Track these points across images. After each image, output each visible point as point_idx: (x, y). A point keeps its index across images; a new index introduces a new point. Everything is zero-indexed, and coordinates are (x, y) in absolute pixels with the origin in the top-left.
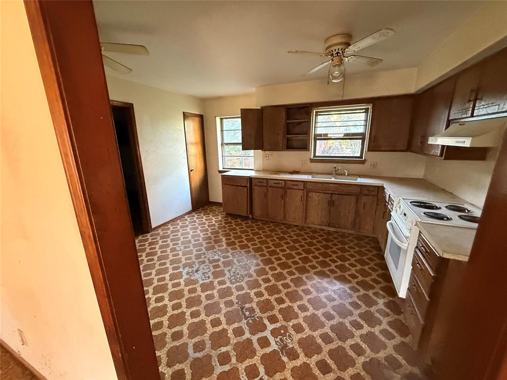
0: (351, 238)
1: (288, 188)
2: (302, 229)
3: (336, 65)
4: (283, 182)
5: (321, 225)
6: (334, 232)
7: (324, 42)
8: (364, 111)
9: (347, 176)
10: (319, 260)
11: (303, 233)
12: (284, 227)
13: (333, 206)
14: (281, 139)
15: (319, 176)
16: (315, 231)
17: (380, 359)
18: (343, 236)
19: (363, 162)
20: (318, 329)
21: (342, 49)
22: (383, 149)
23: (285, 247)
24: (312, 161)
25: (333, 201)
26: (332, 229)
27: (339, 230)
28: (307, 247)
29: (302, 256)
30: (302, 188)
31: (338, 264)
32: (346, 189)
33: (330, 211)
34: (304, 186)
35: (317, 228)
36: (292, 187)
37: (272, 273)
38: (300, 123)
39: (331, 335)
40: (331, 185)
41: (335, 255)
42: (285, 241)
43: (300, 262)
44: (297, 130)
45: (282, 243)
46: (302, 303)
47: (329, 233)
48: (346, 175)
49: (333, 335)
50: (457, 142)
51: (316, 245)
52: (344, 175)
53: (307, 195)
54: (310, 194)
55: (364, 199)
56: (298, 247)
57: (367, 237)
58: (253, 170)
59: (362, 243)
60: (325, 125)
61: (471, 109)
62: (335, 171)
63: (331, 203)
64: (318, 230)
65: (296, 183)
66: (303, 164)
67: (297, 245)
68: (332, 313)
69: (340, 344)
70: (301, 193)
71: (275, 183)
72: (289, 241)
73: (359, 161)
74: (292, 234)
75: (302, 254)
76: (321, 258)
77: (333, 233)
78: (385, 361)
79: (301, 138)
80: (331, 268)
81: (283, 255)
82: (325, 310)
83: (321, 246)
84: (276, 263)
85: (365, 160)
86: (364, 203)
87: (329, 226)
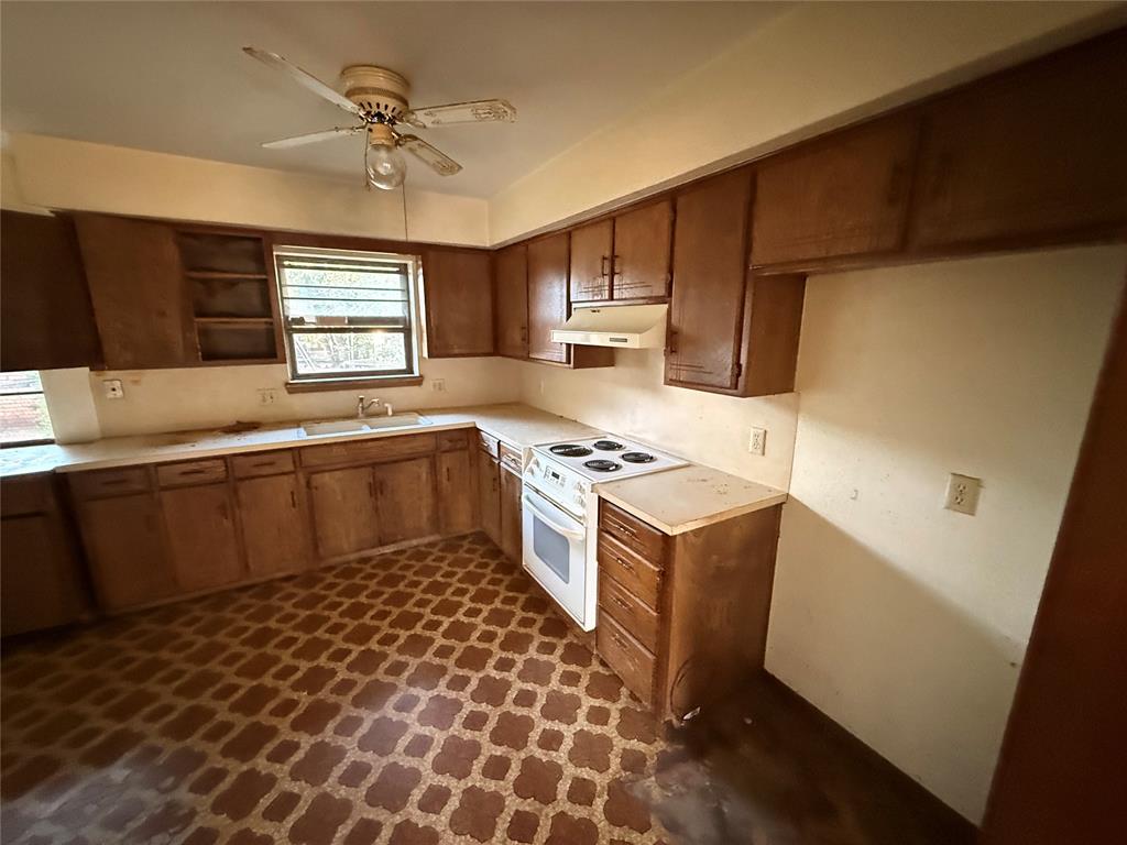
0: (436, 552)
1: (242, 479)
2: (310, 580)
3: (383, 145)
4: (220, 462)
5: (359, 550)
6: (394, 553)
7: (339, 72)
8: (397, 269)
9: (393, 415)
10: (401, 641)
11: (317, 590)
12: (251, 597)
13: (382, 493)
14: (173, 328)
15: (325, 426)
16: (348, 572)
17: (618, 776)
18: (419, 555)
19: (419, 381)
20: (496, 823)
21: (394, 109)
22: (456, 351)
23: (286, 658)
24: (292, 389)
25: (381, 484)
26: (388, 549)
27: (404, 545)
28: (351, 624)
29: (354, 655)
30: (290, 467)
31: (446, 625)
32: (406, 446)
33: (376, 509)
34: (294, 462)
35: (349, 562)
36: (256, 472)
37: (287, 768)
38: (232, 284)
39: (528, 809)
40: (370, 444)
41: (428, 610)
42: (276, 641)
43: (356, 675)
44: (222, 301)
45: (269, 649)
46: (424, 787)
47: (386, 563)
48: (390, 413)
49: (529, 805)
50: (611, 340)
51: (372, 606)
52: (386, 414)
53: (308, 484)
54: (318, 479)
55: (446, 462)
56: (327, 636)
57: (464, 537)
58: (51, 442)
59: (462, 554)
60: (304, 293)
61: (607, 288)
62: (363, 408)
63: (377, 489)
64: (354, 565)
65: (265, 459)
66: (264, 400)
67: (320, 633)
68: (499, 753)
69: (552, 815)
70: (286, 483)
71: (184, 473)
72: (290, 633)
73: (406, 378)
74: (288, 607)
75: (349, 652)
76: (403, 635)
77: (394, 557)
78: (625, 769)
79: (247, 326)
80: (436, 645)
81: (296, 687)
82: (482, 759)
83: (385, 603)
84: (283, 725)
85: (421, 376)
86: (448, 470)
87: (382, 544)
